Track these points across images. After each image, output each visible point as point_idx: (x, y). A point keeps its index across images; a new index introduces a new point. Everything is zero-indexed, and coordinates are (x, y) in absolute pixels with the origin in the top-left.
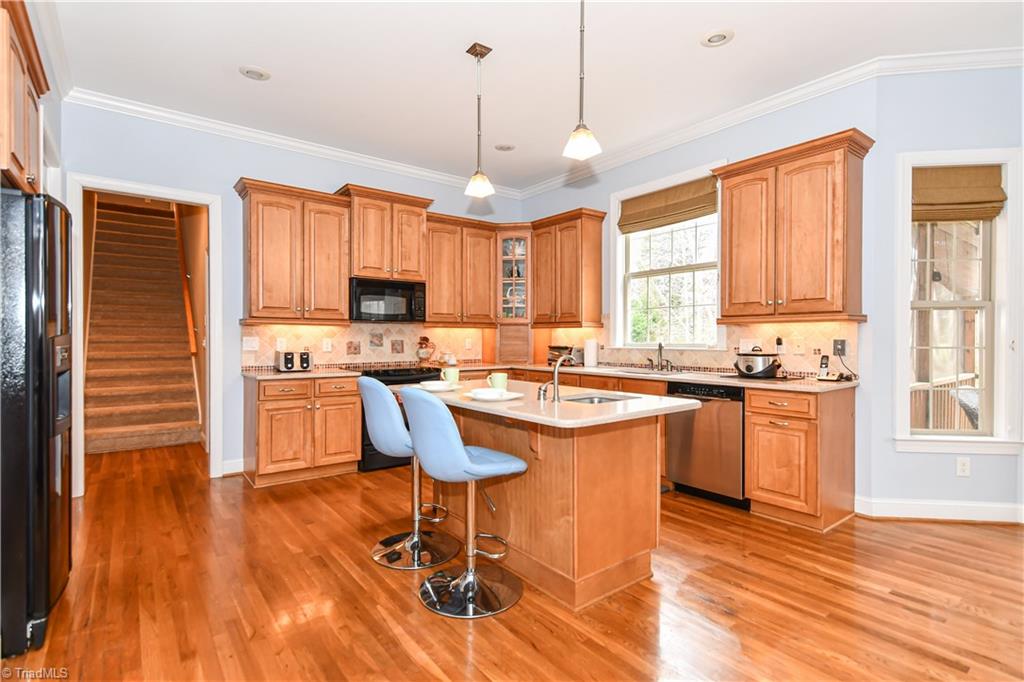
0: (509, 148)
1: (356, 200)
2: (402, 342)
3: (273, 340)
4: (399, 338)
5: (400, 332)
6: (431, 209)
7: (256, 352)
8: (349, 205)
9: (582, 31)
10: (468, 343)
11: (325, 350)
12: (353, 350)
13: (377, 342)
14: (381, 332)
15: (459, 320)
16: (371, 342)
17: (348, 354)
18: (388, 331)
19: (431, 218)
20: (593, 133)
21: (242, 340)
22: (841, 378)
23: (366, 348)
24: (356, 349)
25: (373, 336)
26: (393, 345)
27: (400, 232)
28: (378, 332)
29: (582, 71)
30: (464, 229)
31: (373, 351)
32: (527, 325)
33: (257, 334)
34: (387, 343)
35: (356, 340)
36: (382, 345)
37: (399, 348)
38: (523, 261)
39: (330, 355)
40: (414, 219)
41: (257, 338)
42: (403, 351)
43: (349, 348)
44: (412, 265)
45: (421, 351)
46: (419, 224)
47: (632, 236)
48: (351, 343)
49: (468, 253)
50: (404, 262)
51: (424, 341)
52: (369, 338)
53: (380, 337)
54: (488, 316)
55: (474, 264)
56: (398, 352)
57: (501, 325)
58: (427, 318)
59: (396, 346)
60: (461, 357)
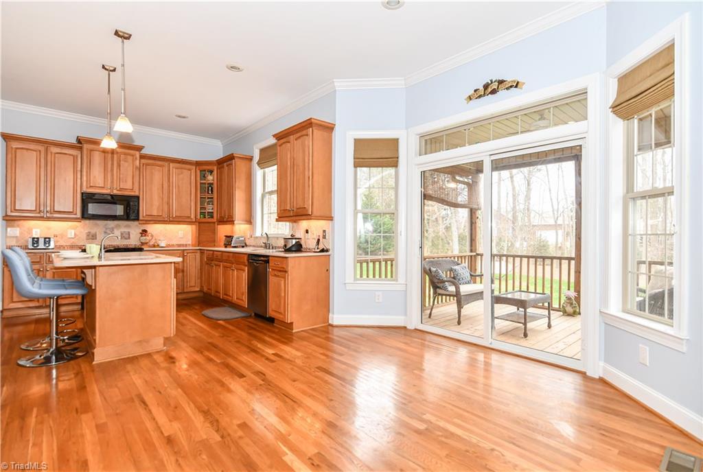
0: (184, 117)
1: (86, 146)
2: (129, 233)
3: (30, 230)
4: (126, 230)
5: (127, 226)
6: (143, 152)
7: (17, 237)
8: (81, 149)
10: (181, 234)
11: (69, 236)
12: (91, 237)
13: (109, 232)
14: (114, 226)
15: (166, 219)
16: (105, 232)
17: (87, 239)
18: (119, 225)
19: (142, 157)
21: (6, 230)
22: (323, 251)
23: (100, 236)
24: (93, 236)
25: (108, 228)
26: (121, 234)
27: (119, 165)
28: (111, 226)
30: (171, 164)
32: (214, 223)
33: (18, 226)
34: (117, 233)
35: (94, 230)
37: (127, 236)
38: (212, 184)
39: (73, 240)
40: (130, 158)
41: (18, 229)
42: (129, 238)
43: (88, 235)
44: (129, 185)
45: (142, 238)
46: (133, 161)
47: (266, 170)
48: (89, 232)
49: (174, 179)
50: (121, 183)
51: (144, 232)
52: (103, 229)
53: (112, 229)
54: (189, 217)
55: (179, 186)
56: (126, 239)
57: (199, 223)
58: (141, 218)
59: (124, 235)
60: (175, 242)
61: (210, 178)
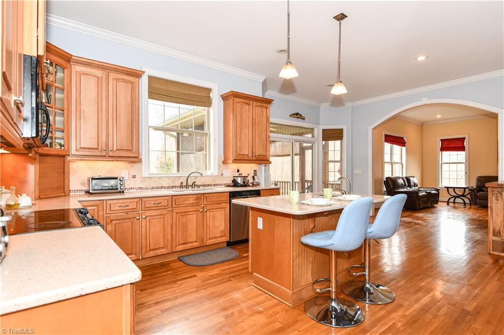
9: (340, 43)
20: (344, 84)
29: (339, 58)
57: (40, 155)
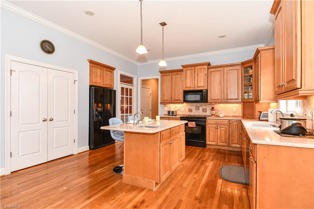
2: (206, 109)
3: (170, 108)
4: (205, 107)
5: (205, 105)
7: (167, 110)
13: (197, 109)
14: (199, 106)
16: (196, 109)
17: (189, 112)
18: (201, 105)
21: (164, 108)
23: (194, 110)
24: (191, 110)
25: (196, 107)
26: (203, 110)
27: (198, 75)
28: (198, 106)
31: (196, 111)
32: (253, 102)
34: (201, 109)
35: (191, 108)
36: (199, 110)
37: (205, 111)
39: (184, 112)
41: (167, 107)
42: (206, 112)
44: (202, 84)
45: (212, 112)
46: (204, 71)
48: (190, 109)
49: (227, 77)
50: (198, 84)
51: (213, 109)
52: (195, 107)
53: (199, 107)
54: (237, 99)
56: (205, 112)
57: (244, 102)
58: (209, 101)
59: (204, 110)
60: (231, 114)
61: (251, 71)
